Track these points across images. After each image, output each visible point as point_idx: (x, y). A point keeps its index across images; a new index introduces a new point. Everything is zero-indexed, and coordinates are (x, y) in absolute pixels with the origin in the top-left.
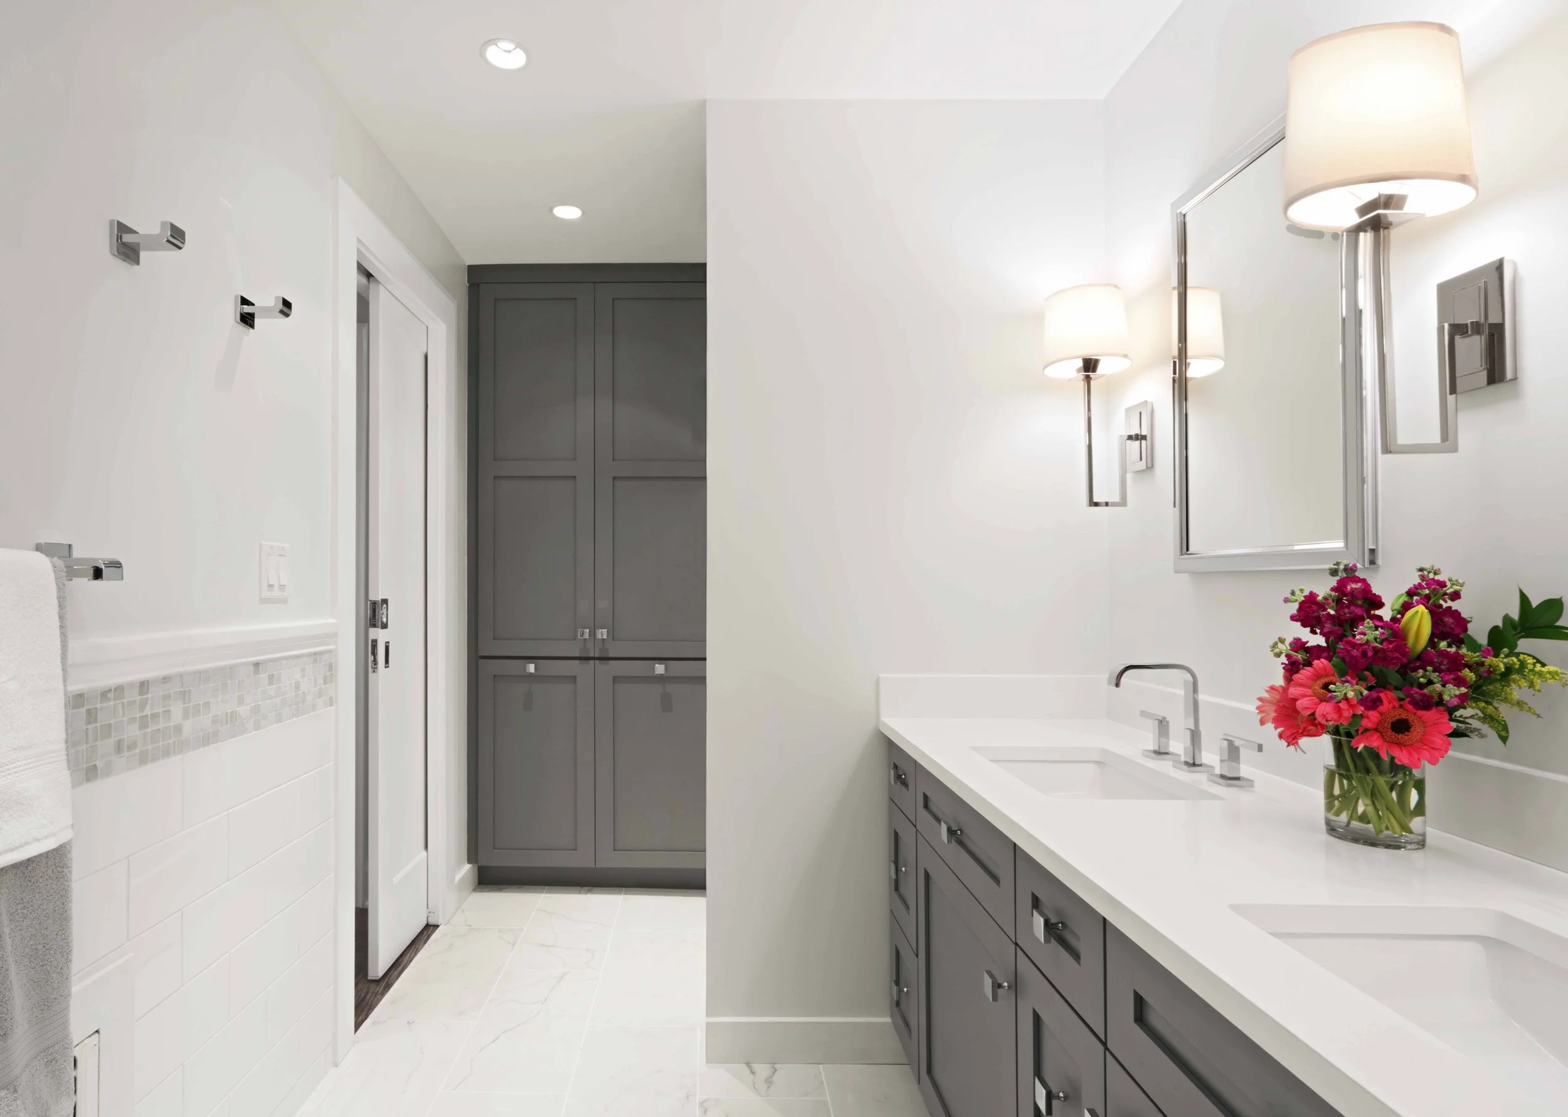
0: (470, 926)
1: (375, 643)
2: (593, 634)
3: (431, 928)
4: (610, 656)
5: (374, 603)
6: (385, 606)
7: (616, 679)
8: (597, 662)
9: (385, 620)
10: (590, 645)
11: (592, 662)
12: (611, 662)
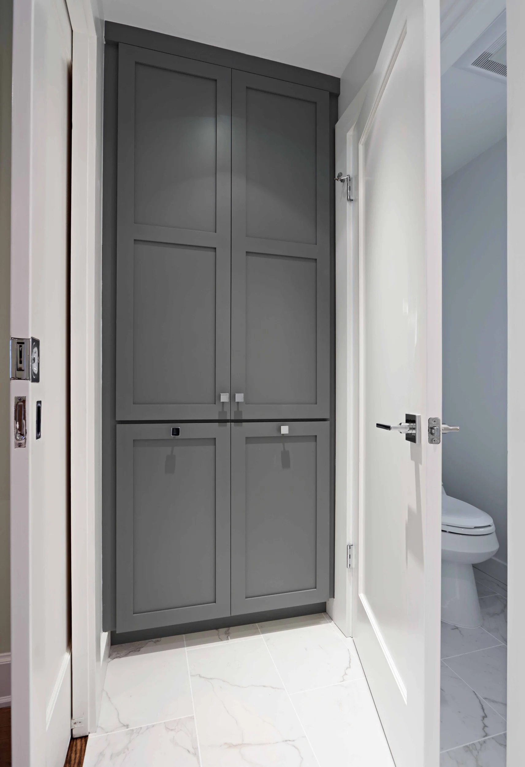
0: (127, 726)
1: (21, 405)
2: (232, 398)
3: (79, 742)
4: (244, 418)
5: (21, 343)
6: (36, 349)
7: (248, 440)
8: (233, 424)
9: (35, 370)
10: (227, 408)
11: (229, 424)
12: (244, 424)
